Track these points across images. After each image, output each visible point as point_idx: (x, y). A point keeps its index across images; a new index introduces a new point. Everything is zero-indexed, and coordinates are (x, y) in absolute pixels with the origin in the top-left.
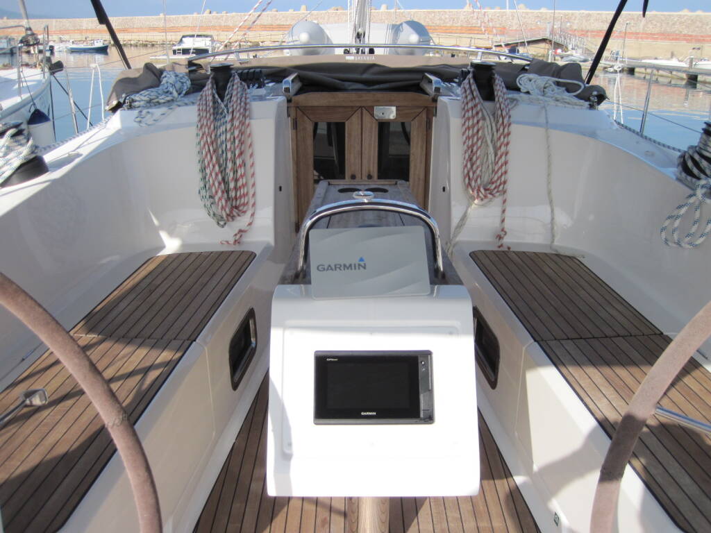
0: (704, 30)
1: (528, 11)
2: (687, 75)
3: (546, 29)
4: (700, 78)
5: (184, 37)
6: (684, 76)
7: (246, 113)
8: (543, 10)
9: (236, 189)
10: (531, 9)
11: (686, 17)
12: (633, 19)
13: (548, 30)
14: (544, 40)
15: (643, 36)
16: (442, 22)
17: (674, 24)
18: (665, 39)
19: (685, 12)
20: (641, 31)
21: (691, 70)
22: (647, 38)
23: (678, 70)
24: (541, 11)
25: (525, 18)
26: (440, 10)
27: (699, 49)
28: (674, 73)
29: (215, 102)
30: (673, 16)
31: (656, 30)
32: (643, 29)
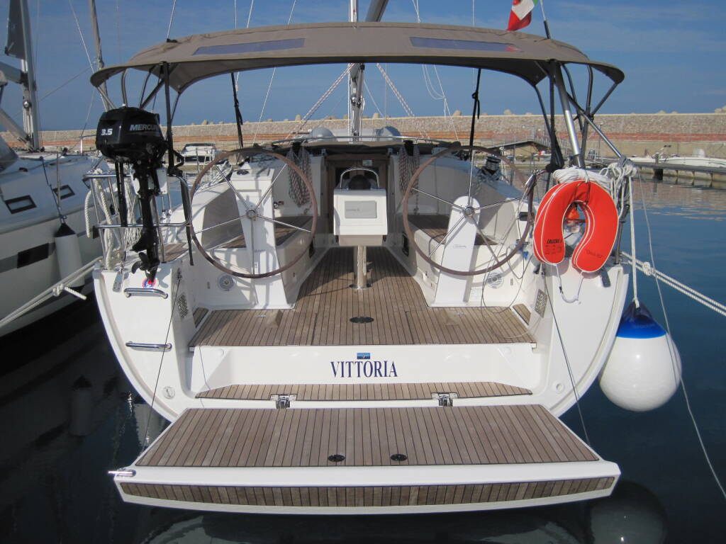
0: (679, 129)
1: (514, 116)
2: (654, 169)
3: (531, 132)
4: (665, 172)
5: (188, 145)
6: (652, 170)
7: (308, 161)
8: (528, 115)
9: (305, 191)
10: (516, 114)
11: (662, 119)
12: (613, 121)
13: (533, 133)
14: (529, 143)
15: (624, 136)
16: (431, 129)
17: (651, 125)
18: (644, 138)
19: (662, 114)
20: (622, 132)
21: (657, 165)
22: (627, 138)
23: (646, 165)
24: (526, 116)
25: (510, 122)
26: (430, 117)
27: (670, 146)
28: (643, 168)
29: (295, 157)
30: (650, 117)
31: (636, 131)
32: (623, 130)
